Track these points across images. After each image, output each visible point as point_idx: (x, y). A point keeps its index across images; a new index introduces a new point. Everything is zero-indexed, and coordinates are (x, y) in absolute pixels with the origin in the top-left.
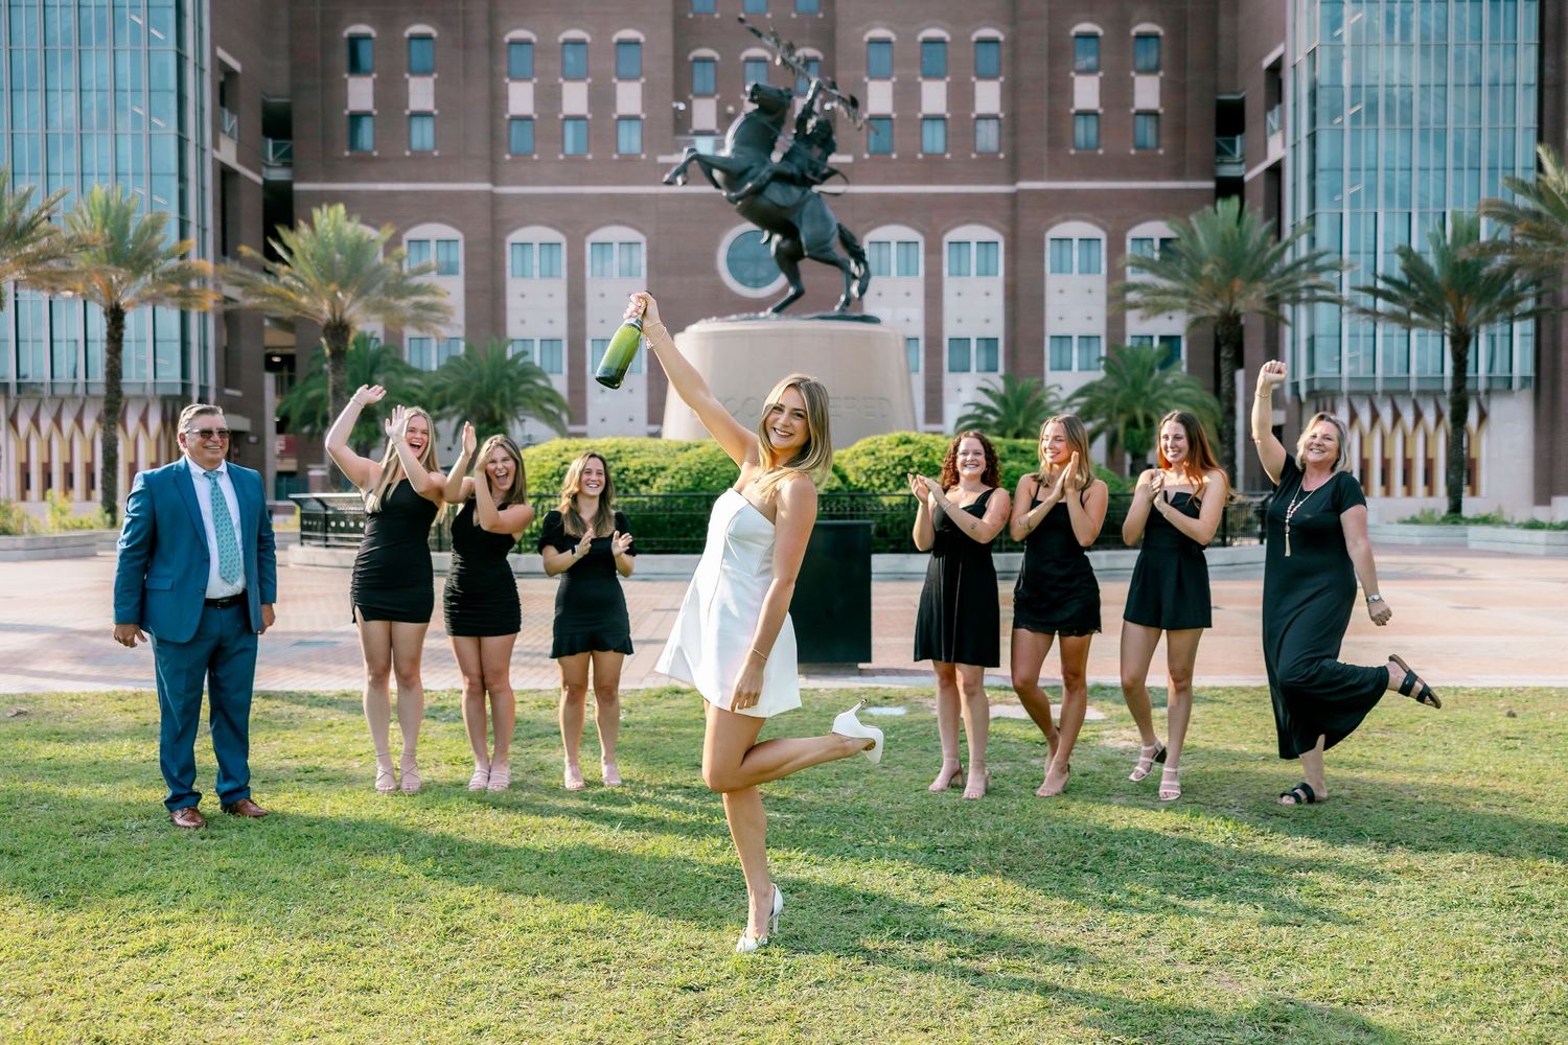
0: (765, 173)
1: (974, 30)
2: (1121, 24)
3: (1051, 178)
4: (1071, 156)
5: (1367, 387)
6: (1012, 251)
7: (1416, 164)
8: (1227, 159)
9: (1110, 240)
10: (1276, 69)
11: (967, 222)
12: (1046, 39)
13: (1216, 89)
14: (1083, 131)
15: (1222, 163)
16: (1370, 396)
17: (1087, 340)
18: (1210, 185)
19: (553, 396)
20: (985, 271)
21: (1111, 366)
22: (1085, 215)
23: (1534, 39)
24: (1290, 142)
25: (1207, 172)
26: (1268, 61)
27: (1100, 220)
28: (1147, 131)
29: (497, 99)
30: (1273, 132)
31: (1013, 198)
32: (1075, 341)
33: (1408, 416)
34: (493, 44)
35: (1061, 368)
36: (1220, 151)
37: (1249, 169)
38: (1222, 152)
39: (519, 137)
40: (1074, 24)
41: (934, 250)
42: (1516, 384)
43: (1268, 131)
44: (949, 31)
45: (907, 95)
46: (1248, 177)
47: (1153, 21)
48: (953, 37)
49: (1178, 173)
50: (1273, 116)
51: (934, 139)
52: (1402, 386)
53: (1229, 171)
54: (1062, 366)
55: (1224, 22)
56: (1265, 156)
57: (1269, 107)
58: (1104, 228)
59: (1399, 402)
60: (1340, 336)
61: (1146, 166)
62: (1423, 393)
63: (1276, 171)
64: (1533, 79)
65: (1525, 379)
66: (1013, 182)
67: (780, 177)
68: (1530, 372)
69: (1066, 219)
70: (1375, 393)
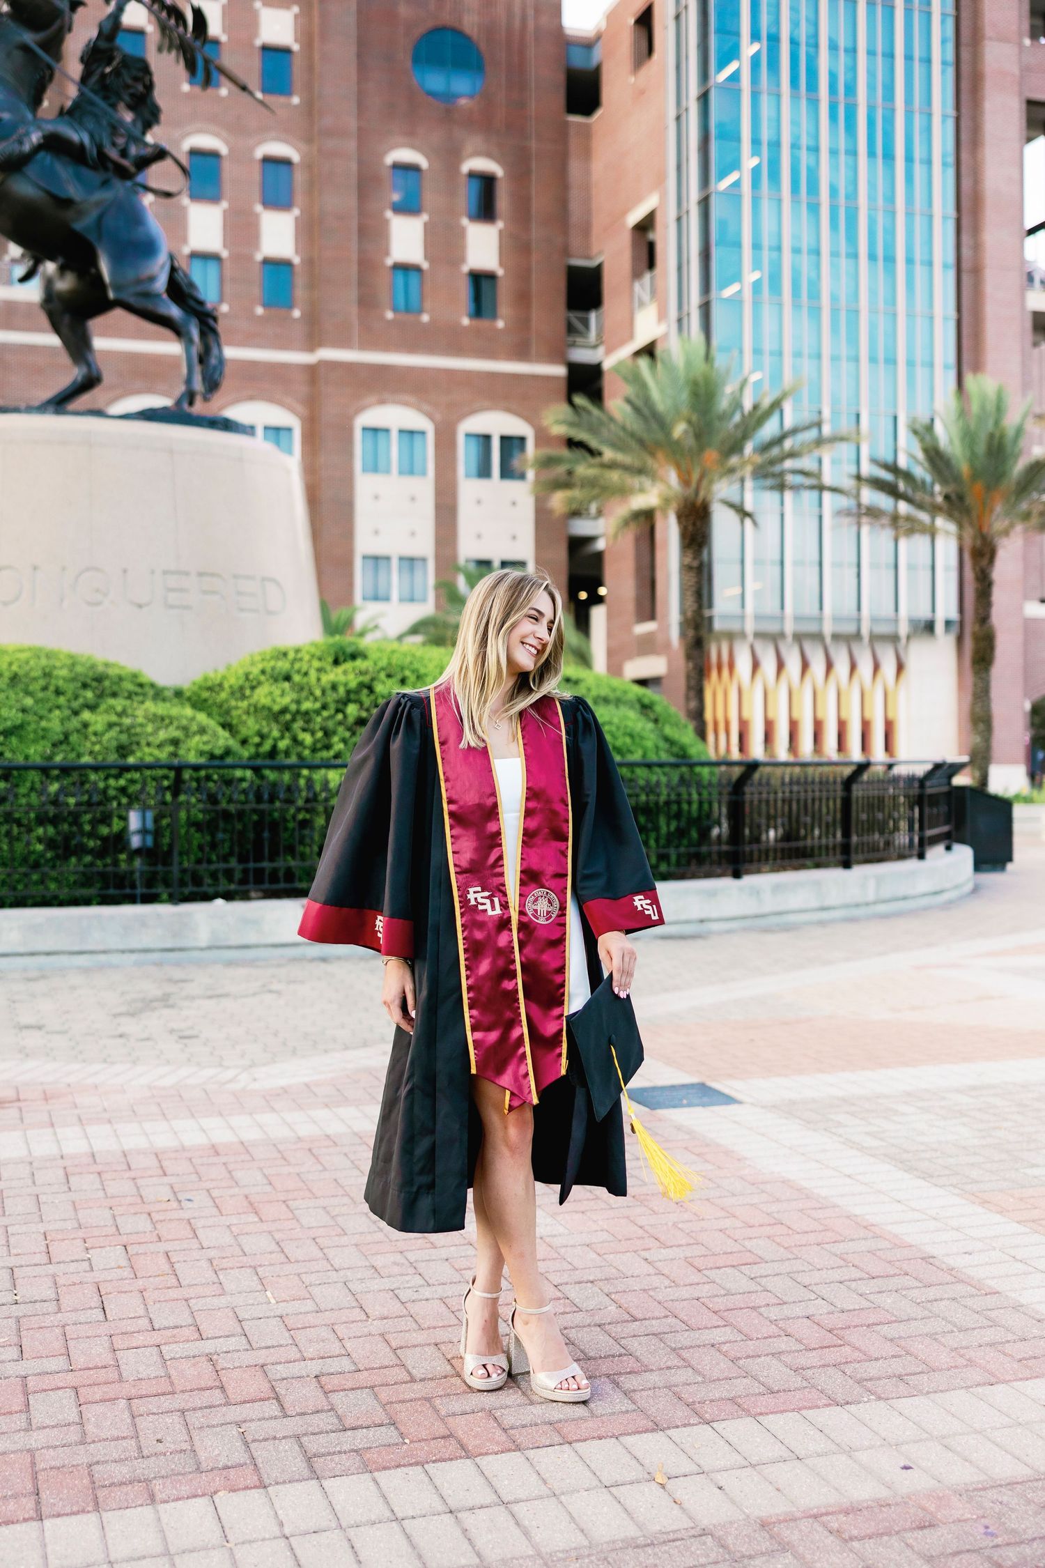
1: (260, 143)
2: (450, 156)
3: (364, 345)
4: (388, 322)
5: (773, 627)
6: (312, 439)
7: (826, 351)
8: (579, 340)
9: (438, 433)
10: (645, 226)
11: (251, 398)
12: (354, 166)
13: (566, 251)
14: (402, 290)
15: (574, 345)
16: (775, 638)
17: (410, 562)
18: (560, 371)
22: (407, 398)
23: (951, 210)
24: (673, 313)
25: (557, 355)
26: (635, 216)
27: (426, 407)
30: (642, 304)
31: (313, 372)
32: (395, 563)
33: (818, 666)
35: (376, 598)
36: (571, 329)
37: (609, 351)
38: (574, 332)
40: (393, 147)
42: (939, 627)
43: (636, 304)
44: (226, 142)
46: (607, 365)
47: (489, 155)
48: (231, 150)
49: (521, 352)
50: (642, 286)
52: (812, 628)
53: (582, 355)
54: (378, 595)
55: (575, 167)
56: (631, 336)
57: (636, 275)
58: (431, 417)
59: (808, 646)
60: (742, 562)
61: (482, 341)
62: (836, 637)
63: (650, 353)
64: (951, 258)
65: (948, 623)
66: (311, 348)
68: (954, 615)
69: (382, 402)
70: (782, 635)
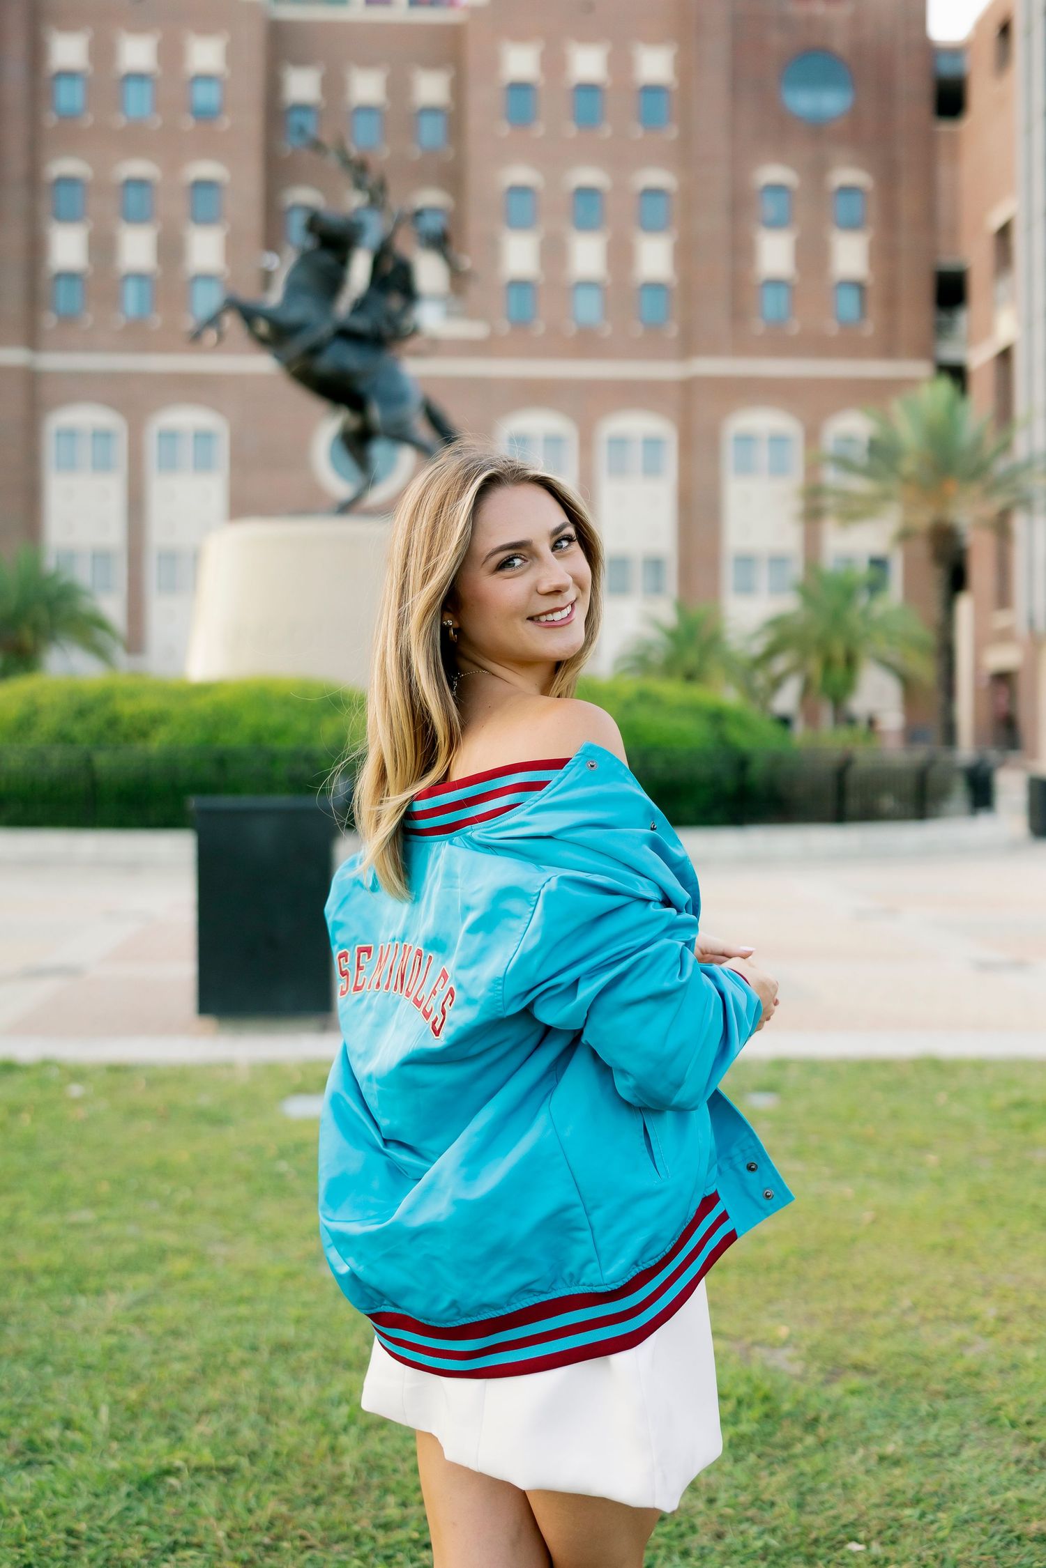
0: (325, 329)
1: (640, 174)
2: (816, 172)
4: (759, 331)
6: (687, 449)
8: (948, 338)
9: (806, 434)
12: (726, 189)
14: (772, 303)
15: (942, 343)
17: (778, 560)
18: (929, 367)
19: (99, 623)
20: (652, 469)
21: (806, 592)
22: (778, 401)
24: (1023, 319)
25: (924, 351)
26: (996, 220)
27: (796, 410)
28: (848, 303)
29: (36, 248)
30: (1005, 306)
31: (686, 384)
32: (764, 562)
34: (33, 179)
35: (744, 592)
36: (938, 331)
37: (974, 352)
38: (941, 331)
39: (65, 297)
41: (586, 444)
44: (608, 175)
45: (554, 253)
47: (857, 170)
48: (612, 185)
49: (889, 355)
50: (1002, 288)
51: (588, 308)
53: (952, 355)
54: (746, 588)
56: (993, 338)
57: (1000, 277)
58: (799, 421)
61: (849, 346)
63: (1005, 356)
66: (686, 362)
67: (345, 334)
69: (753, 411)
